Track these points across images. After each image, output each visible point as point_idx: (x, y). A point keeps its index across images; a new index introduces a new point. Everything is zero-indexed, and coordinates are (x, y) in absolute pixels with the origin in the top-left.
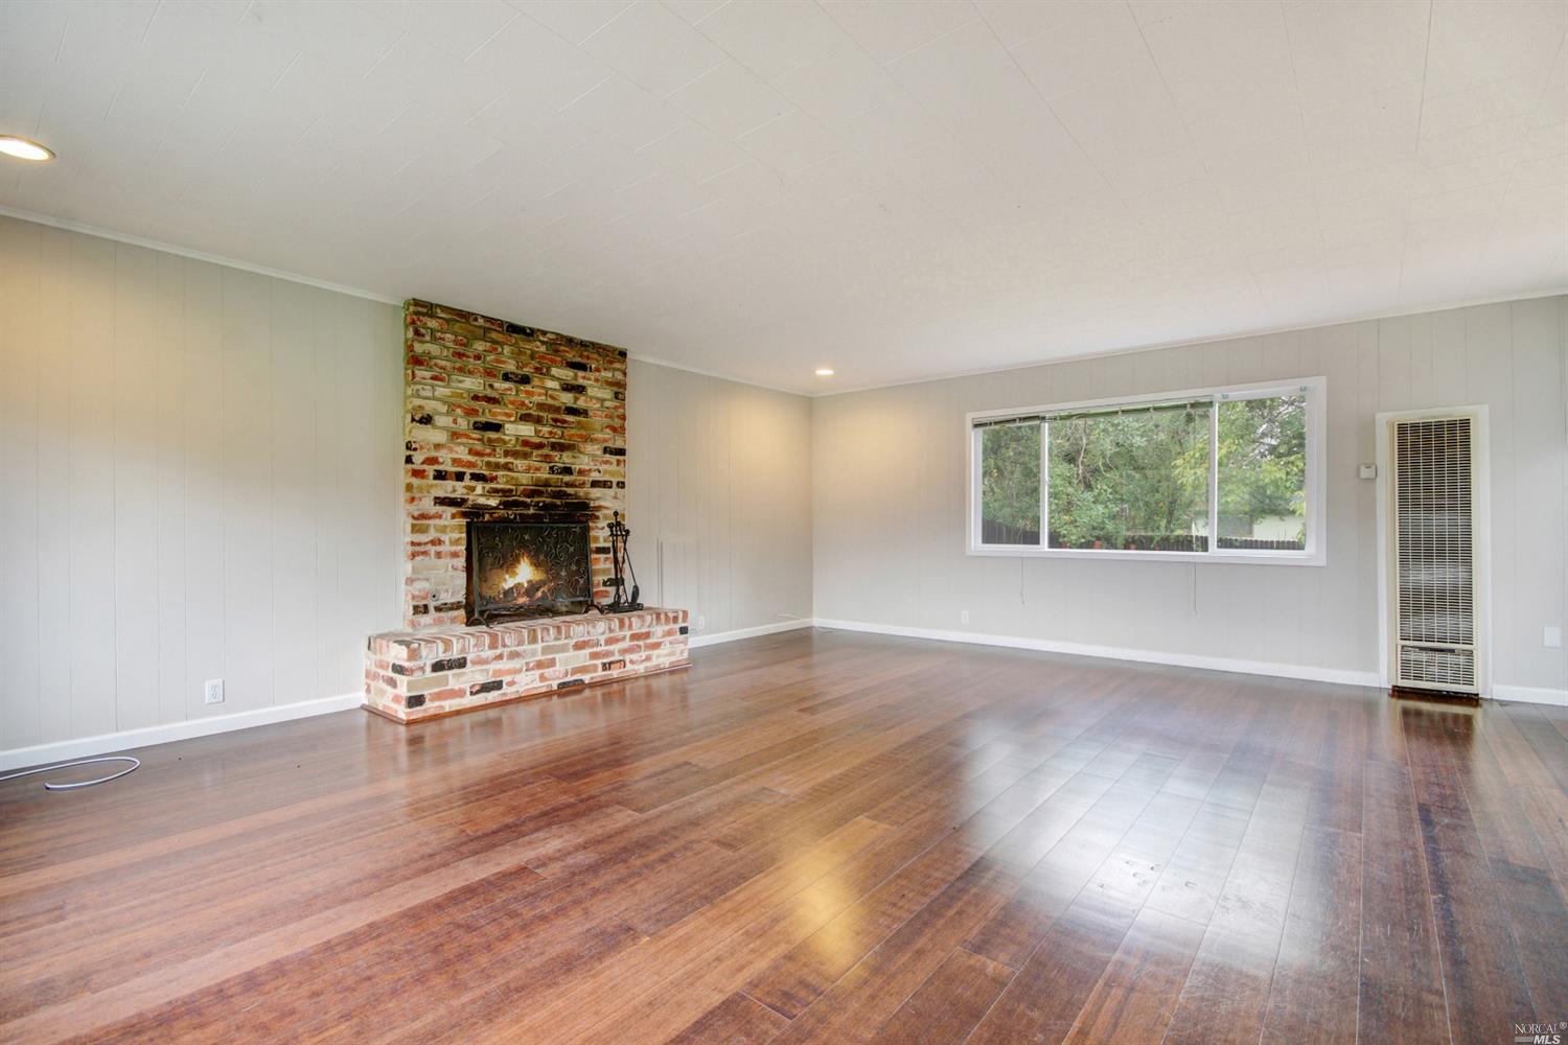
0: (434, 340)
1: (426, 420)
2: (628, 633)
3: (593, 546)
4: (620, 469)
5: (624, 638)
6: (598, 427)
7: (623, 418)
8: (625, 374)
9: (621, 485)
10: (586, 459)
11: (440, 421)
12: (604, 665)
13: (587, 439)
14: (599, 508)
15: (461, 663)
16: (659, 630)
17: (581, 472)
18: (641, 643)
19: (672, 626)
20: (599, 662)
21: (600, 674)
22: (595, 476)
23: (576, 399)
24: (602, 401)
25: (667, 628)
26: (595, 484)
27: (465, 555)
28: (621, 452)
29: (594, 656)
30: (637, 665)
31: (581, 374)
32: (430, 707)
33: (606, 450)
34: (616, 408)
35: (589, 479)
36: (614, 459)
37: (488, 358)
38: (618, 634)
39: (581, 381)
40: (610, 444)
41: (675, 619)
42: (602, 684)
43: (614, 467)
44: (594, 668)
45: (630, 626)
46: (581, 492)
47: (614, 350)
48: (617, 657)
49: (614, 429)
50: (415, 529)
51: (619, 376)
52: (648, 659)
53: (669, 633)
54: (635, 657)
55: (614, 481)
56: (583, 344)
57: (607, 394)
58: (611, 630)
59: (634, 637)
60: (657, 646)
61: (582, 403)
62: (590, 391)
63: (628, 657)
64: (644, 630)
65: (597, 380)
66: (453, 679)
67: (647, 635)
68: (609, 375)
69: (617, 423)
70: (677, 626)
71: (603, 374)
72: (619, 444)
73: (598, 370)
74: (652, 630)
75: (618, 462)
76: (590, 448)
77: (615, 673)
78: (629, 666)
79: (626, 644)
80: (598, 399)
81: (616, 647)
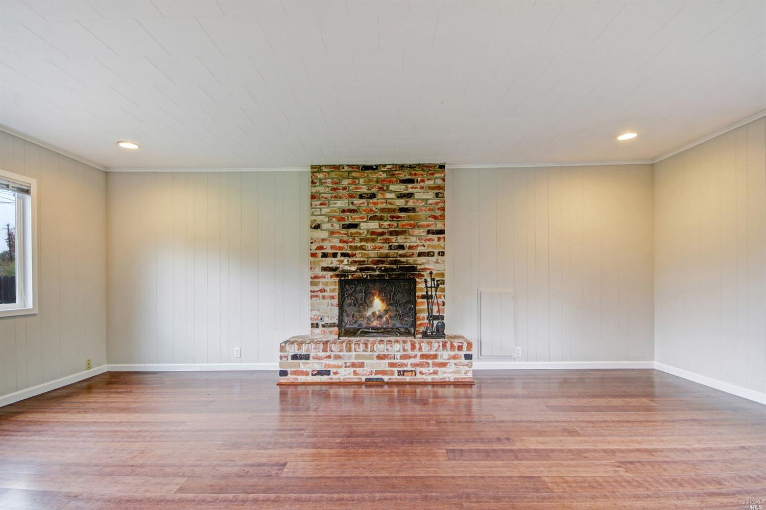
0: (321, 184)
1: (317, 227)
2: (419, 354)
3: (419, 294)
4: (441, 243)
5: (415, 356)
6: (423, 217)
7: (443, 209)
8: (444, 180)
9: (442, 254)
10: (414, 239)
11: (324, 226)
12: (399, 372)
13: (414, 226)
14: (425, 269)
15: (307, 357)
16: (444, 355)
17: (410, 248)
18: (430, 361)
19: (456, 352)
20: (395, 369)
21: (396, 377)
22: (421, 249)
23: (407, 202)
24: (427, 200)
25: (452, 353)
26: (420, 254)
27: (337, 298)
28: (442, 232)
29: (391, 365)
30: (426, 374)
31: (410, 186)
32: (290, 378)
33: (429, 232)
34: (437, 203)
35: (416, 252)
36: (435, 237)
37: (350, 188)
38: (410, 352)
39: (410, 191)
40: (433, 228)
41: (460, 348)
42: (397, 384)
43: (436, 242)
44: (392, 373)
45: (420, 349)
46: (411, 260)
47: (435, 166)
48: (409, 368)
49: (435, 218)
50: (312, 284)
51: (439, 182)
52: (435, 373)
53: (455, 357)
54: (424, 370)
55: (436, 251)
56: (411, 167)
57: (430, 195)
58: (404, 350)
59: (422, 356)
60: (444, 365)
61: (411, 203)
62: (417, 196)
63: (418, 369)
64: (432, 353)
65: (422, 188)
66: (302, 365)
67: (435, 356)
68: (431, 182)
69: (438, 213)
70: (462, 353)
71: (427, 183)
72: (439, 226)
73: (423, 181)
74: (439, 353)
75: (439, 239)
76: (416, 231)
77: (408, 378)
78: (419, 375)
79: (417, 360)
80: (423, 200)
81: (409, 361)
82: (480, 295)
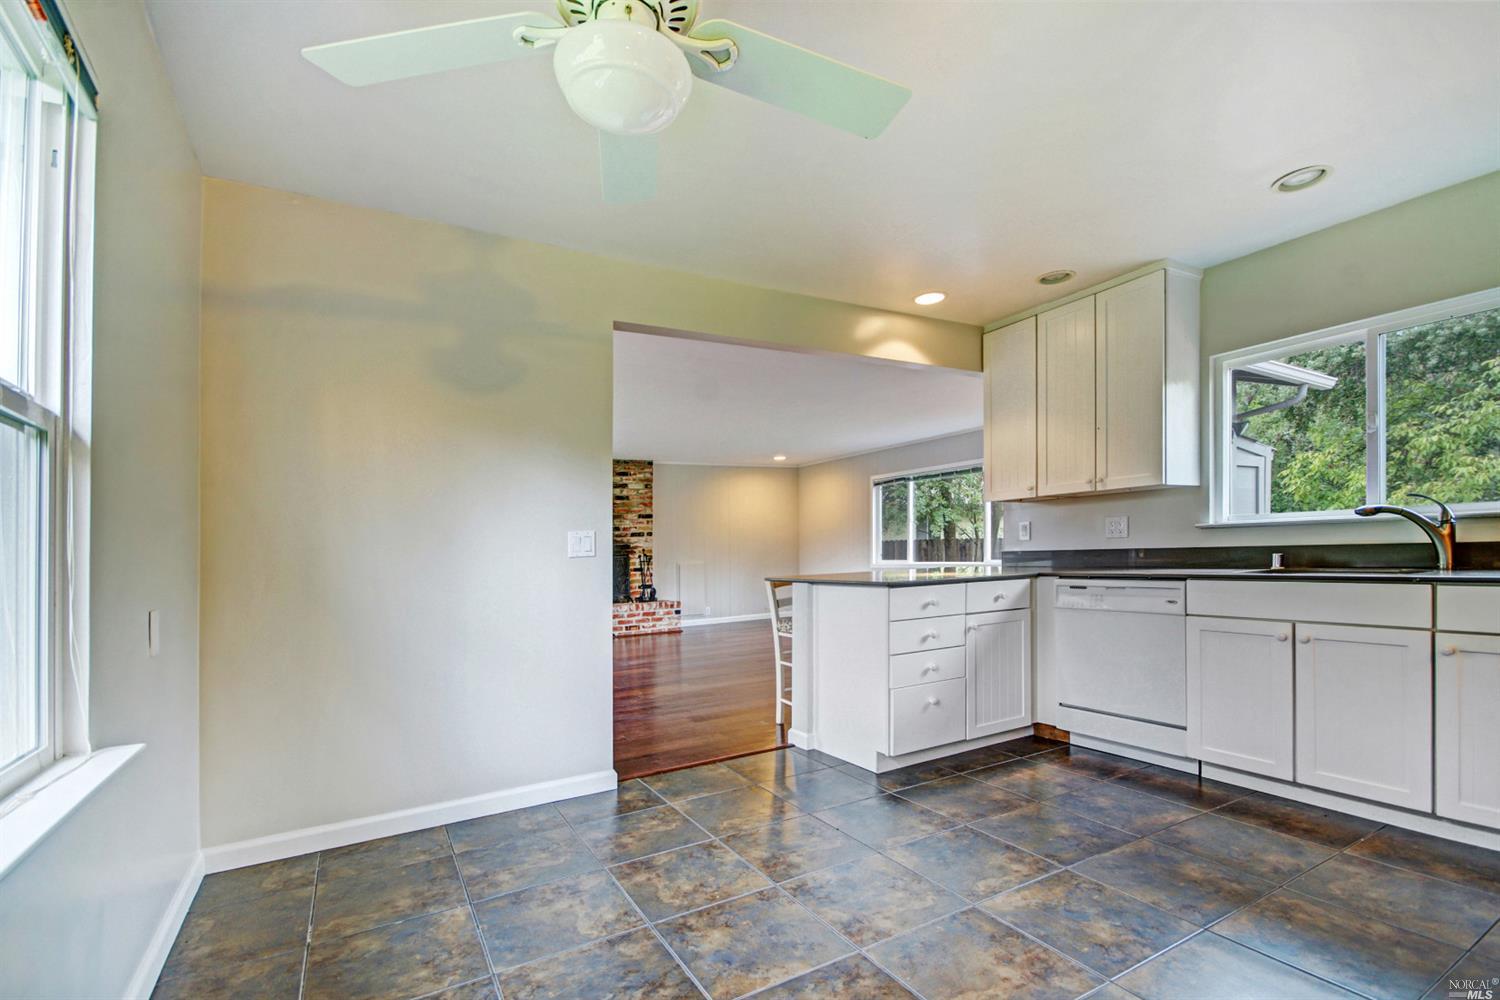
2: (642, 612)
3: (631, 567)
4: (650, 525)
5: (639, 615)
6: (635, 504)
7: (651, 498)
8: (652, 474)
9: (650, 534)
10: (628, 522)
12: (626, 628)
13: (628, 512)
14: (636, 547)
16: (661, 612)
17: (624, 529)
18: (650, 618)
19: (669, 609)
20: (624, 626)
21: (624, 632)
22: (633, 530)
23: (622, 492)
24: (638, 490)
25: (666, 610)
26: (633, 535)
28: (650, 516)
29: (620, 622)
30: (647, 627)
31: (624, 478)
33: (640, 516)
34: (646, 493)
35: (629, 532)
36: (645, 520)
38: (635, 612)
39: (624, 482)
40: (643, 513)
41: (672, 606)
42: (626, 636)
43: (645, 525)
44: (621, 628)
45: (643, 609)
46: (625, 539)
47: (645, 462)
48: (634, 624)
49: (645, 505)
51: (648, 475)
52: (654, 626)
53: (668, 613)
54: (645, 624)
55: (646, 532)
56: (626, 462)
57: (640, 486)
58: (631, 610)
59: (644, 614)
60: (660, 619)
61: (625, 493)
62: (630, 486)
63: (641, 624)
64: (652, 611)
65: (634, 480)
67: (654, 613)
68: (641, 476)
69: (647, 501)
70: (673, 610)
71: (638, 476)
72: (648, 512)
73: (635, 474)
74: (656, 611)
75: (648, 522)
76: (630, 516)
77: (633, 632)
78: (642, 629)
79: (641, 617)
80: (635, 490)
81: (634, 619)
82: (679, 568)
